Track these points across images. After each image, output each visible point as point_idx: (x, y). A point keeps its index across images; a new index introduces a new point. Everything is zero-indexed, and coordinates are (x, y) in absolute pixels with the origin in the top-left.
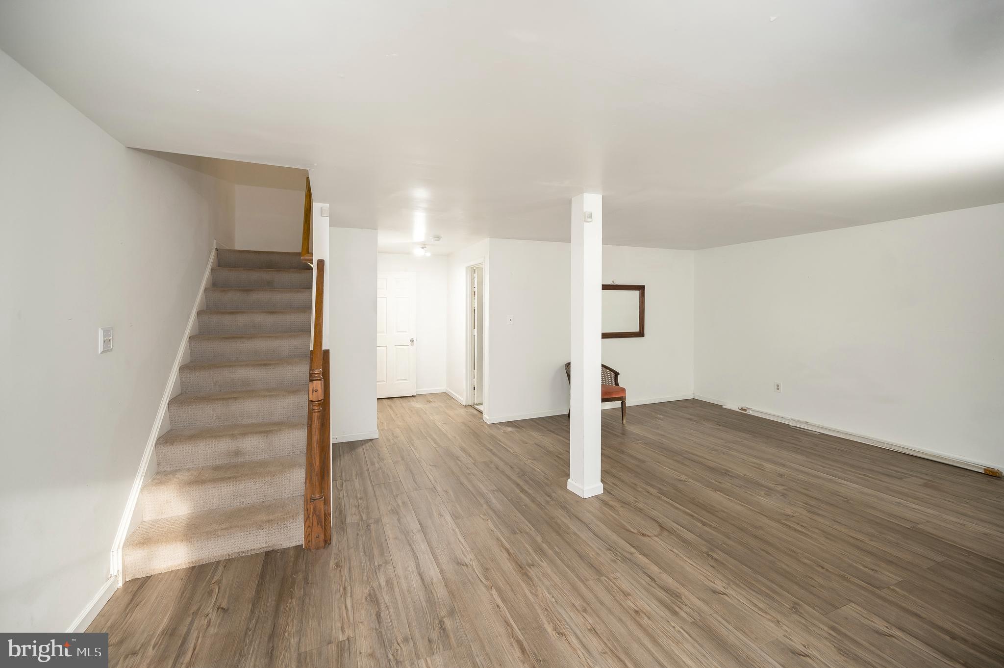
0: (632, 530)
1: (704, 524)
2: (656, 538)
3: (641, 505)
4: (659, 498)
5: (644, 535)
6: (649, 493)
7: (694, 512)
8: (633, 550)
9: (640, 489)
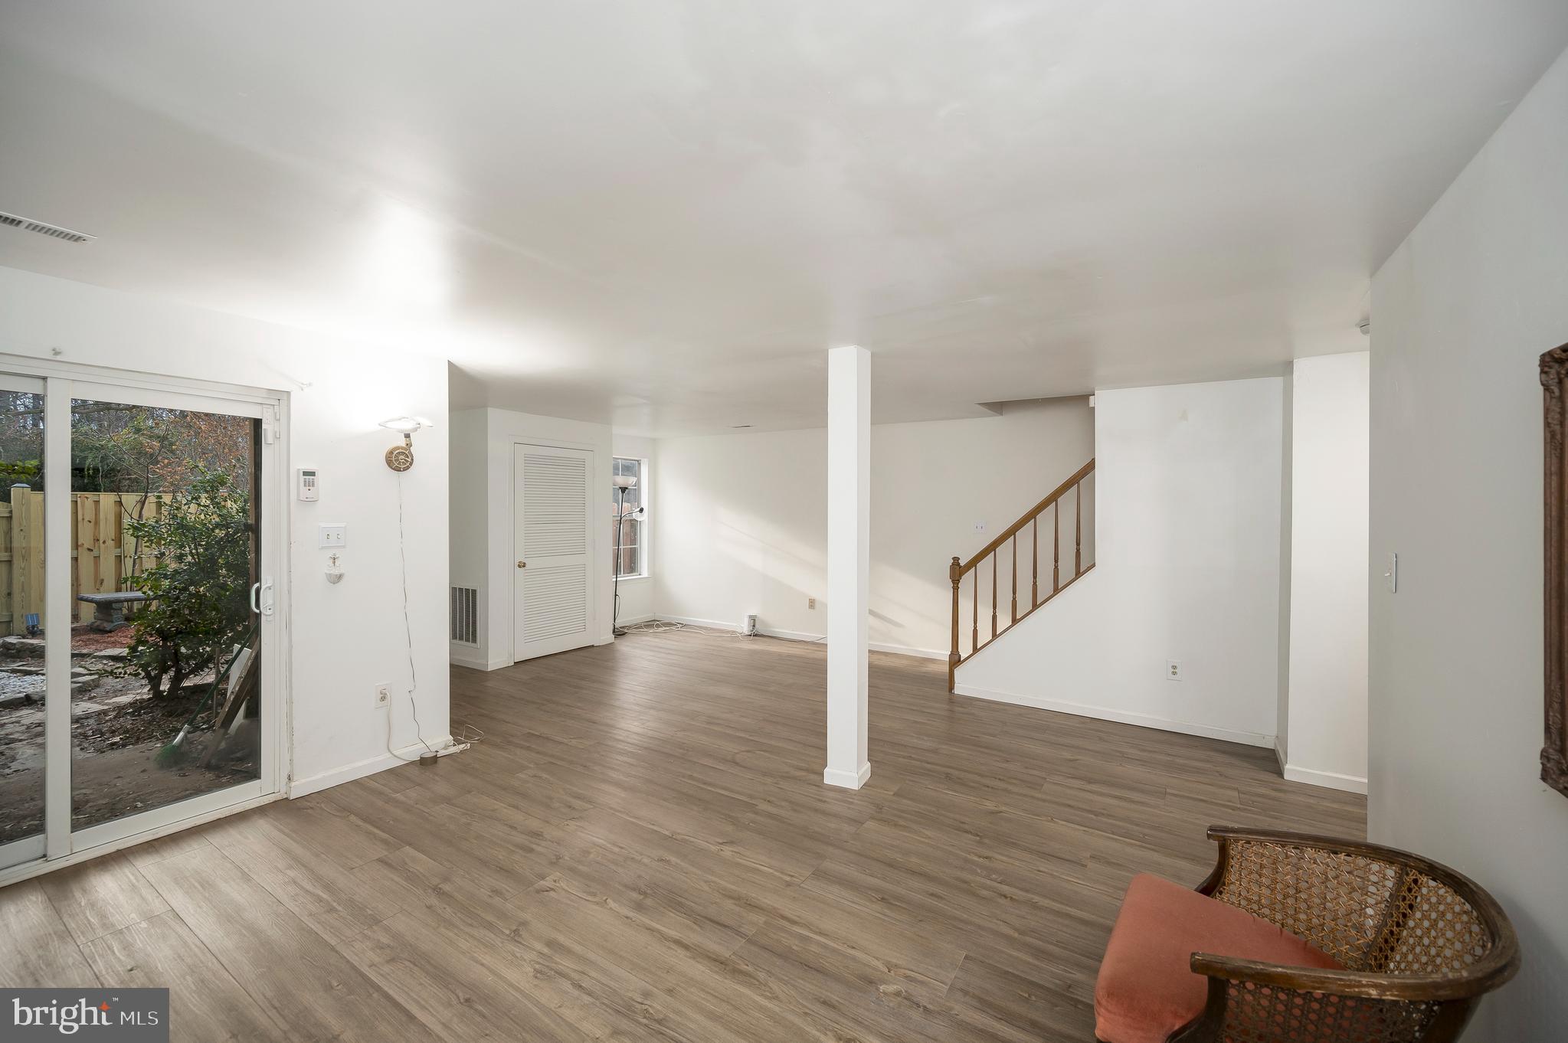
0: (762, 753)
1: (691, 777)
2: (736, 751)
3: (769, 780)
4: (751, 797)
5: (748, 751)
6: (769, 801)
7: (702, 789)
8: (751, 738)
9: (783, 804)
